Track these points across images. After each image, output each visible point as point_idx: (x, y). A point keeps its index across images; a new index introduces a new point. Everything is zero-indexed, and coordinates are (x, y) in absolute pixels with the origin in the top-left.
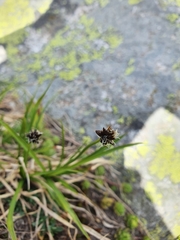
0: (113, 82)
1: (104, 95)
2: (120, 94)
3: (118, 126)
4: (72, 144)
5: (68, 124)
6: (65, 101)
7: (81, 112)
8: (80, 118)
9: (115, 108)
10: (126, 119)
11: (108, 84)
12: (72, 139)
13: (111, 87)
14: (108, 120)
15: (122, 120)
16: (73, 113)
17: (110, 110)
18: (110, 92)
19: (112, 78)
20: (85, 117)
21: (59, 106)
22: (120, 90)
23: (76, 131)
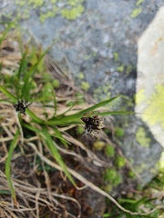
0: (117, 24)
1: (106, 39)
2: (123, 40)
3: (117, 74)
4: (71, 89)
5: (67, 68)
6: (66, 42)
7: (81, 55)
8: (80, 62)
9: (116, 55)
10: (125, 67)
11: (112, 27)
12: (71, 84)
13: (114, 30)
14: (108, 67)
15: (121, 69)
16: (74, 56)
17: (111, 56)
18: (112, 36)
19: (116, 20)
20: (84, 62)
21: (59, 46)
22: (123, 35)
23: (76, 75)
